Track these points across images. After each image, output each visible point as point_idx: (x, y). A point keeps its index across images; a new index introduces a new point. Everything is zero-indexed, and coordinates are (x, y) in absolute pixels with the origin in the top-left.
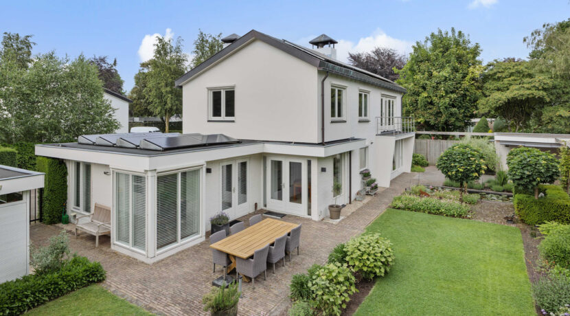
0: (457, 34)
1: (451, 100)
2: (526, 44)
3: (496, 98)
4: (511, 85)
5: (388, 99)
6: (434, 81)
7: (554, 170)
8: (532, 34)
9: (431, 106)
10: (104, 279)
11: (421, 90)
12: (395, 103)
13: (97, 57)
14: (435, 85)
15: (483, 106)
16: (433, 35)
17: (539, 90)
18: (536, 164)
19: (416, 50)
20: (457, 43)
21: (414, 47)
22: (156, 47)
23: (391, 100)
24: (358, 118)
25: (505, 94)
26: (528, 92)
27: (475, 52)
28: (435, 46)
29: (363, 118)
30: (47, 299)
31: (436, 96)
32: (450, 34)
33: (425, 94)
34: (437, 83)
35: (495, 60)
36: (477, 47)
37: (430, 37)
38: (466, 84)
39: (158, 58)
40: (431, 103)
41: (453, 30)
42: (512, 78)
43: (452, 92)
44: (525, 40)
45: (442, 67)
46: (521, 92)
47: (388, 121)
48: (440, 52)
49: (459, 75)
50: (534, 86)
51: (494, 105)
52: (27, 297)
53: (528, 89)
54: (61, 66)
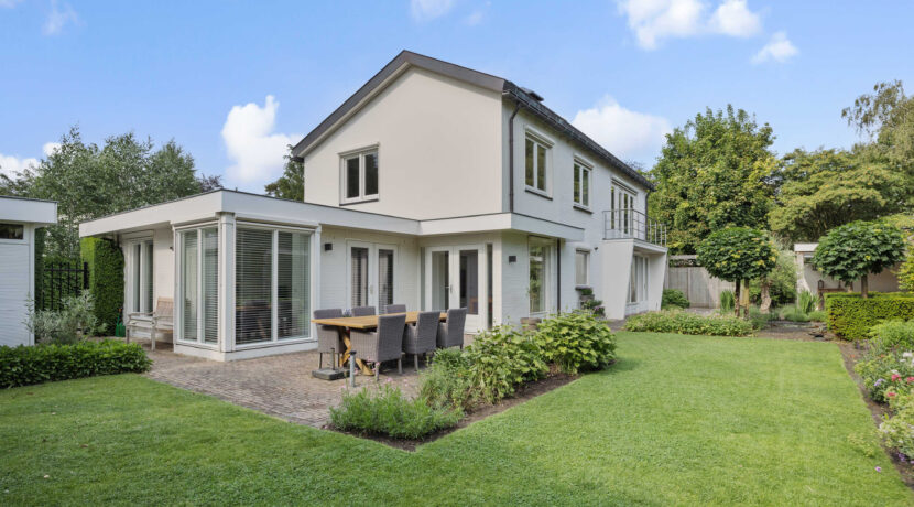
0: (736, 114)
1: (725, 211)
2: (846, 119)
3: (798, 204)
4: (822, 183)
5: (624, 192)
6: (699, 183)
7: (894, 242)
8: (857, 102)
9: (693, 223)
10: (145, 369)
11: (679, 198)
12: (634, 201)
13: (207, 178)
14: (701, 188)
15: (777, 220)
16: (699, 118)
17: (868, 187)
18: (863, 236)
19: (671, 140)
20: (737, 127)
21: (669, 136)
22: (287, 161)
23: (629, 195)
24: (573, 203)
25: (812, 197)
26: (850, 191)
27: (765, 139)
28: (701, 134)
29: (581, 205)
30: (48, 377)
31: (703, 206)
32: (725, 115)
33: (685, 204)
34: (704, 187)
35: (797, 150)
36: (768, 131)
37: (694, 121)
38: (749, 186)
39: (290, 175)
40: (694, 218)
41: (730, 108)
42: (824, 172)
43: (727, 199)
44: (844, 114)
45: (713, 161)
46: (840, 191)
47: (623, 226)
48: (710, 140)
49: (737, 174)
50: (860, 183)
51: (796, 216)
52: (12, 365)
53: (851, 187)
54: (141, 154)
